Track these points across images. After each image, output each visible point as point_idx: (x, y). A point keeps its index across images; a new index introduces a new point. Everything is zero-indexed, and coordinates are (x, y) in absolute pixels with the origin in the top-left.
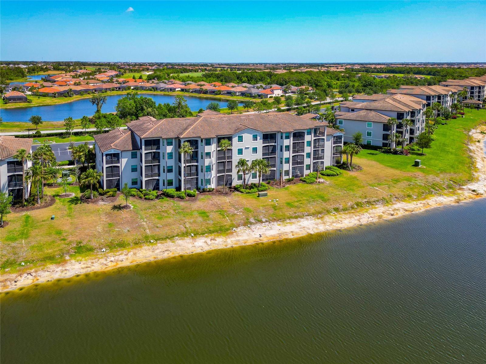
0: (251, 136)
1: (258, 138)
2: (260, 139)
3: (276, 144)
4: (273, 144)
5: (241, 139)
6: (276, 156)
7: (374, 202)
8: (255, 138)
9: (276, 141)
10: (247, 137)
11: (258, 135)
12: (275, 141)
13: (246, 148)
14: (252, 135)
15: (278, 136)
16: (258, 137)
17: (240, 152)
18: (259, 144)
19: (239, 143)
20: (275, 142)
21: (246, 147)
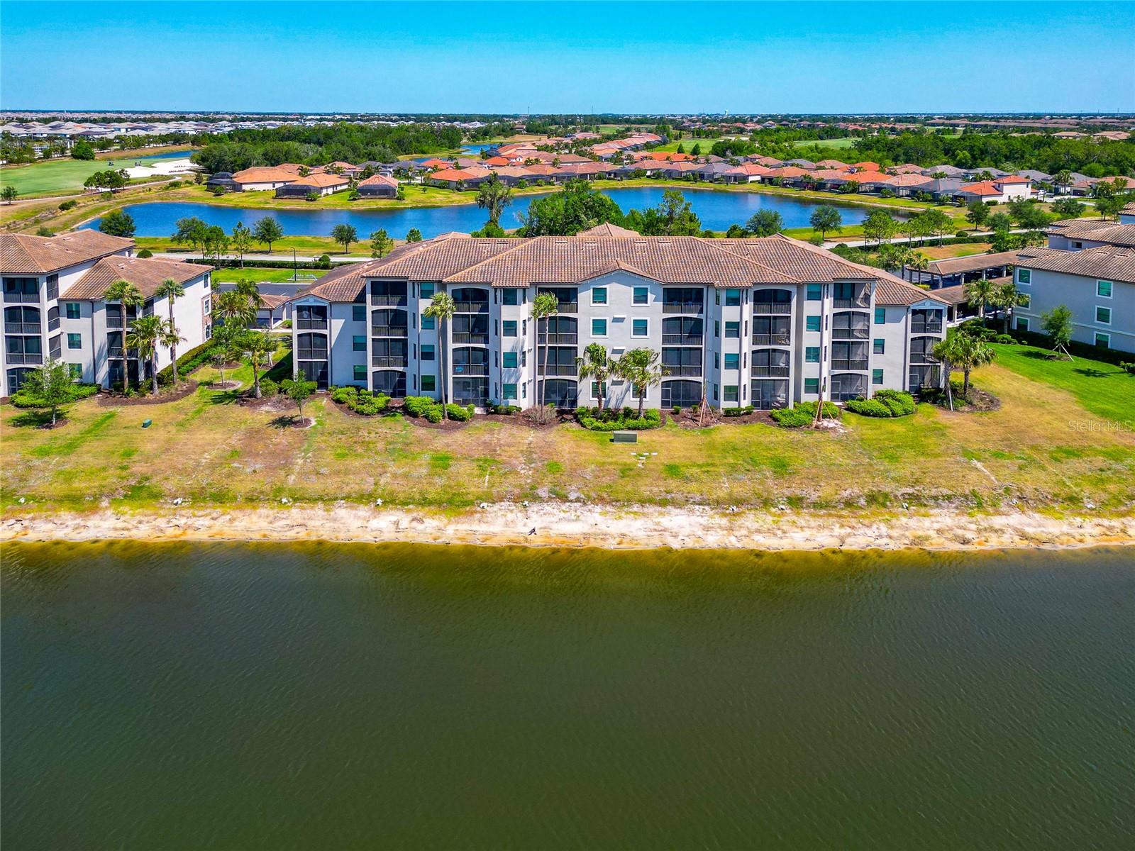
0: (630, 292)
1: (650, 297)
2: (654, 301)
3: (703, 316)
4: (695, 315)
5: (600, 296)
6: (703, 346)
7: (935, 498)
8: (641, 297)
9: (702, 309)
10: (620, 294)
11: (649, 290)
12: (699, 307)
13: (616, 320)
14: (633, 289)
15: (709, 297)
16: (649, 294)
17: (600, 327)
18: (654, 312)
19: (595, 305)
20: (701, 312)
21: (616, 316)
